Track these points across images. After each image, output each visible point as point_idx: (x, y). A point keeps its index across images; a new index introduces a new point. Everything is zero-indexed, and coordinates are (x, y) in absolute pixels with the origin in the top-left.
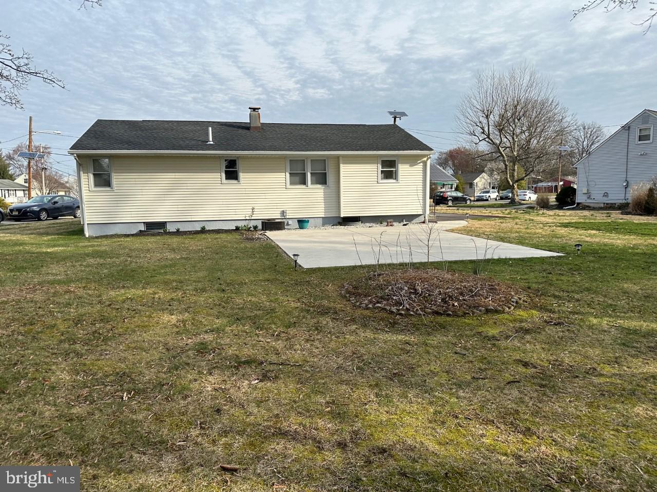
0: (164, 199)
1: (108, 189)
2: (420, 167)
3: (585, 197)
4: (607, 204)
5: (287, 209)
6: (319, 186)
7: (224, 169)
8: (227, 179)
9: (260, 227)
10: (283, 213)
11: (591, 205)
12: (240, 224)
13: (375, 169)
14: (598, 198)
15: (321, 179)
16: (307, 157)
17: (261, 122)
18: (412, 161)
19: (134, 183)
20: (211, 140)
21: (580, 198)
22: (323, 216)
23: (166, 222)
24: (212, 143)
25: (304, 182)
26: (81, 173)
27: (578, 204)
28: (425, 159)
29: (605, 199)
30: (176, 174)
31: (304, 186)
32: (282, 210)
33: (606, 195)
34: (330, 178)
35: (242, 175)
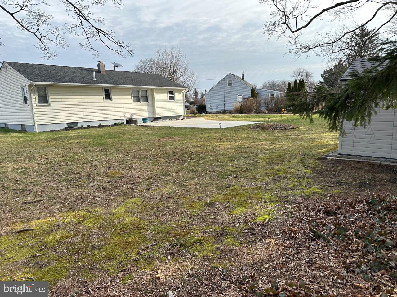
0: (76, 109)
1: (46, 104)
2: (182, 94)
3: (210, 109)
4: (218, 111)
5: (134, 114)
6: (145, 103)
7: (104, 94)
8: (106, 99)
9: (125, 123)
10: (132, 116)
11: (212, 112)
12: (117, 122)
13: (166, 95)
14: (215, 109)
15: (146, 99)
16: (140, 88)
17: (106, 69)
18: (179, 91)
19: (61, 101)
20: (95, 78)
21: (207, 109)
22: (151, 117)
23: (78, 122)
24: (95, 80)
25: (139, 101)
26: (32, 95)
27: (207, 112)
28: (183, 91)
29: (217, 109)
30: (82, 96)
31: (139, 103)
32: (131, 114)
33: (217, 108)
34: (149, 99)
35: (113, 97)
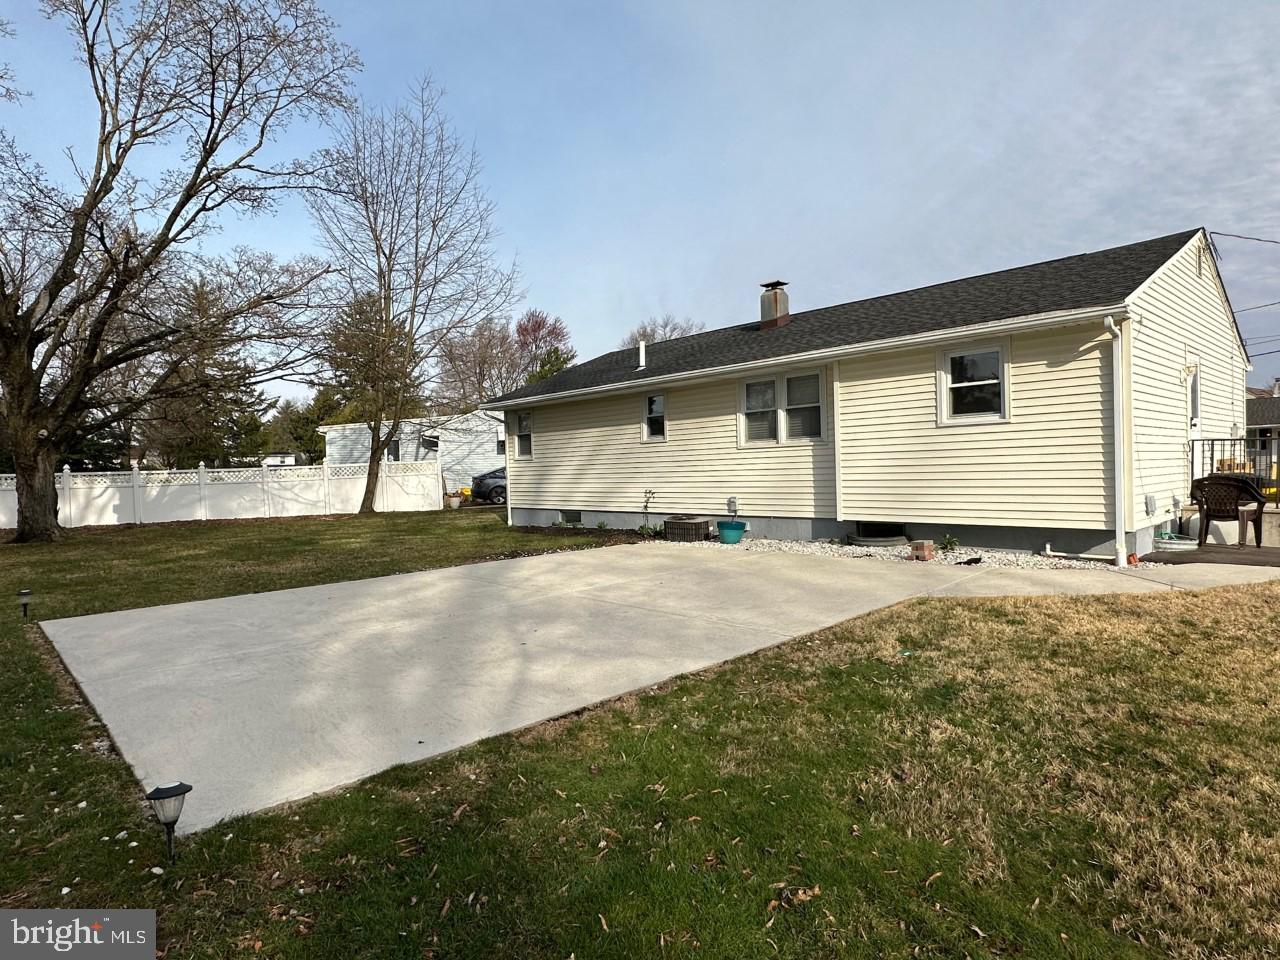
2: (1089, 363)
5: (738, 496)
6: (806, 441)
7: (647, 415)
8: (651, 434)
10: (731, 503)
13: (929, 387)
15: (812, 423)
18: (1060, 346)
20: (643, 364)
22: (812, 516)
23: (582, 511)
24: (642, 369)
25: (772, 434)
31: (770, 443)
32: (729, 496)
34: (829, 419)
